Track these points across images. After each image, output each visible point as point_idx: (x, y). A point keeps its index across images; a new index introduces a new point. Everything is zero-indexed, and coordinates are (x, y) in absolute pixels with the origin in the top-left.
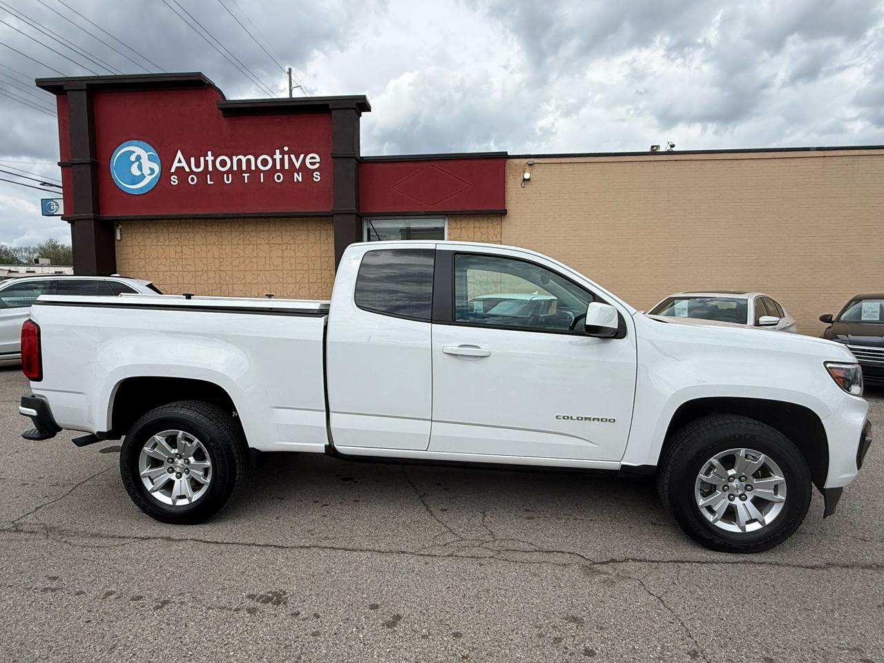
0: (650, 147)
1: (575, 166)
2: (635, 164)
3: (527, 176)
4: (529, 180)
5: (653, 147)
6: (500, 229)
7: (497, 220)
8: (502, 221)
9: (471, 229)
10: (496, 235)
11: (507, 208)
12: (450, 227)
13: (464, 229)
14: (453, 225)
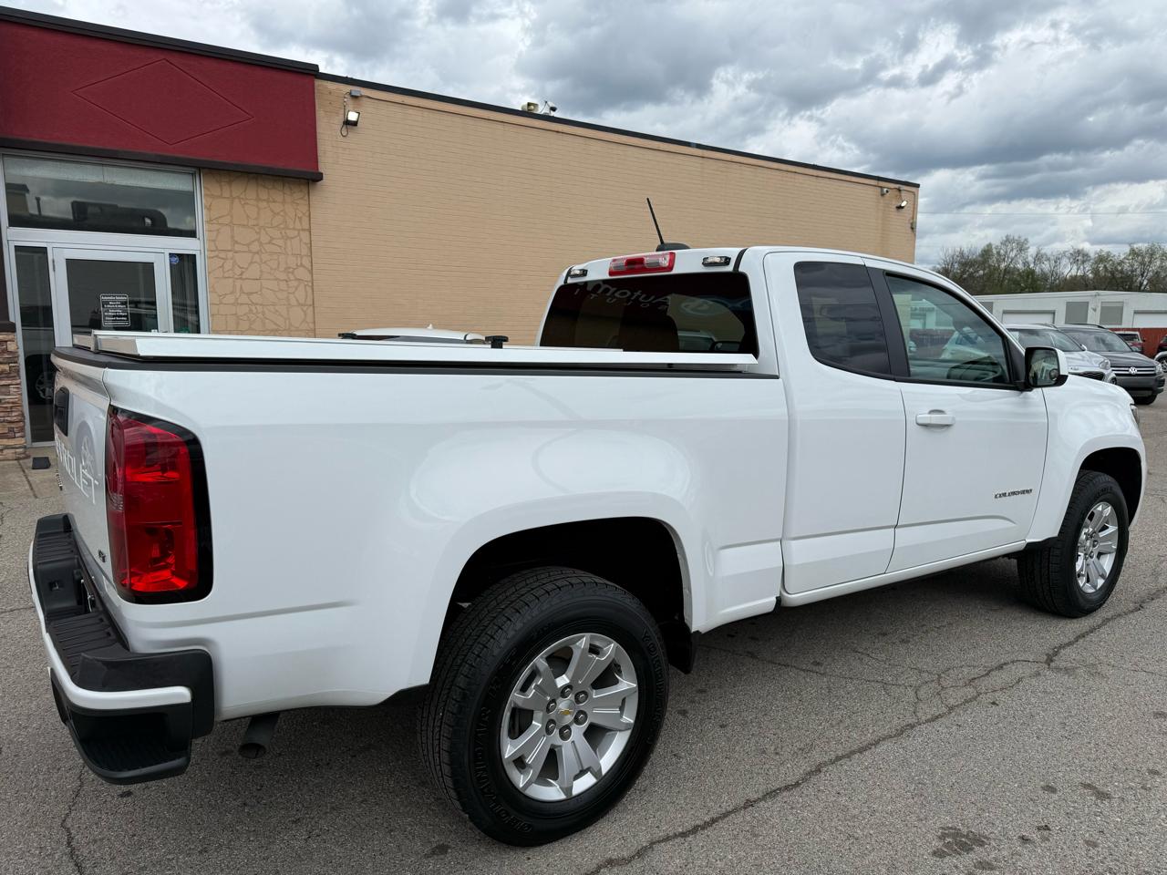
0: (526, 103)
1: (426, 113)
2: (508, 127)
3: (353, 116)
4: (355, 124)
5: (529, 104)
6: (307, 208)
7: (301, 191)
8: (309, 193)
9: (252, 202)
10: (300, 218)
11: (321, 170)
12: (208, 193)
13: (237, 200)
14: (215, 189)
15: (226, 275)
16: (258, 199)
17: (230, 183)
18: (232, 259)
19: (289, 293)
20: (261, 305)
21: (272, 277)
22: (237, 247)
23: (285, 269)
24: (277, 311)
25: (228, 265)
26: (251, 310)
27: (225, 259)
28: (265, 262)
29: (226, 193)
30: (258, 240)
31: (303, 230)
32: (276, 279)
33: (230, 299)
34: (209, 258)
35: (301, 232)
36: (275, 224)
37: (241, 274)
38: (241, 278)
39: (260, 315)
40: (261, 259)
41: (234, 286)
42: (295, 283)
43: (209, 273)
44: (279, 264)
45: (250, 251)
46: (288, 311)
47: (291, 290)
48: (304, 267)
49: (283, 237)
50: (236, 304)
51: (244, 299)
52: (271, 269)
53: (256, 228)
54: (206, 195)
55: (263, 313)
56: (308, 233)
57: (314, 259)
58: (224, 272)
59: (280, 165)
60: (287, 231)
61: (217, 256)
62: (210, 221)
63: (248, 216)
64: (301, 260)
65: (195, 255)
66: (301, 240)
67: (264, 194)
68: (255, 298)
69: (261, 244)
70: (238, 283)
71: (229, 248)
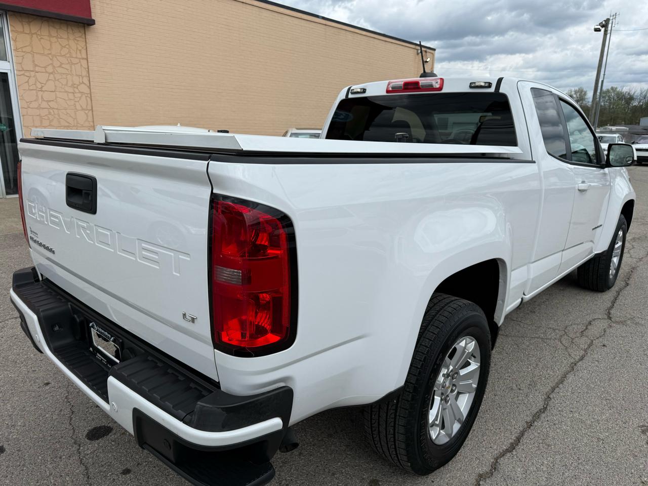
6: (85, 43)
7: (80, 32)
8: (85, 33)
9: (46, 38)
10: (80, 50)
11: (93, 18)
12: (14, 29)
13: (35, 36)
14: (19, 27)
15: (31, 88)
16: (50, 36)
17: (29, 23)
18: (34, 77)
19: (75, 101)
20: (57, 109)
21: (63, 91)
22: (37, 69)
23: (72, 85)
24: (67, 113)
25: (32, 81)
26: (50, 113)
27: (30, 77)
28: (58, 80)
29: (27, 30)
30: (52, 64)
31: (83, 59)
32: (66, 92)
33: (34, 105)
34: (18, 75)
35: (81, 60)
36: (63, 53)
37: (41, 88)
38: (41, 91)
39: (57, 116)
40: (55, 78)
41: (37, 96)
42: (79, 95)
43: (18, 86)
44: (67, 82)
45: (46, 72)
46: (75, 114)
47: (76, 100)
48: (84, 84)
49: (69, 63)
50: (39, 108)
51: (44, 105)
52: (62, 85)
53: (50, 56)
54: (12, 31)
55: (59, 115)
56: (86, 61)
57: (91, 79)
58: (29, 86)
59: (65, 12)
60: (72, 59)
61: (23, 75)
62: (16, 50)
63: (43, 48)
64: (82, 79)
65: (7, 74)
66: (81, 65)
67: (54, 32)
68: (52, 104)
69: (54, 67)
70: (40, 93)
71: (32, 69)
